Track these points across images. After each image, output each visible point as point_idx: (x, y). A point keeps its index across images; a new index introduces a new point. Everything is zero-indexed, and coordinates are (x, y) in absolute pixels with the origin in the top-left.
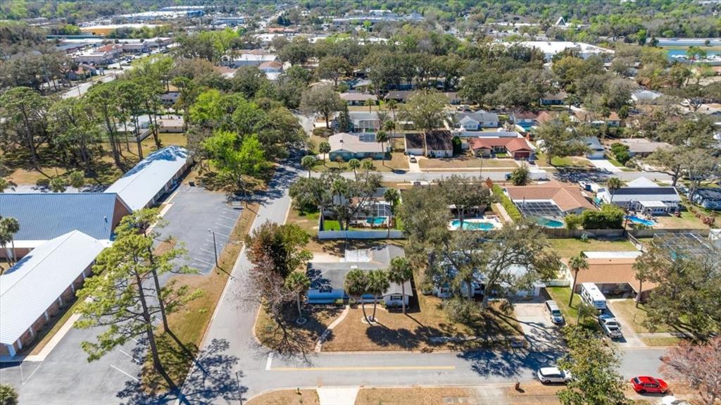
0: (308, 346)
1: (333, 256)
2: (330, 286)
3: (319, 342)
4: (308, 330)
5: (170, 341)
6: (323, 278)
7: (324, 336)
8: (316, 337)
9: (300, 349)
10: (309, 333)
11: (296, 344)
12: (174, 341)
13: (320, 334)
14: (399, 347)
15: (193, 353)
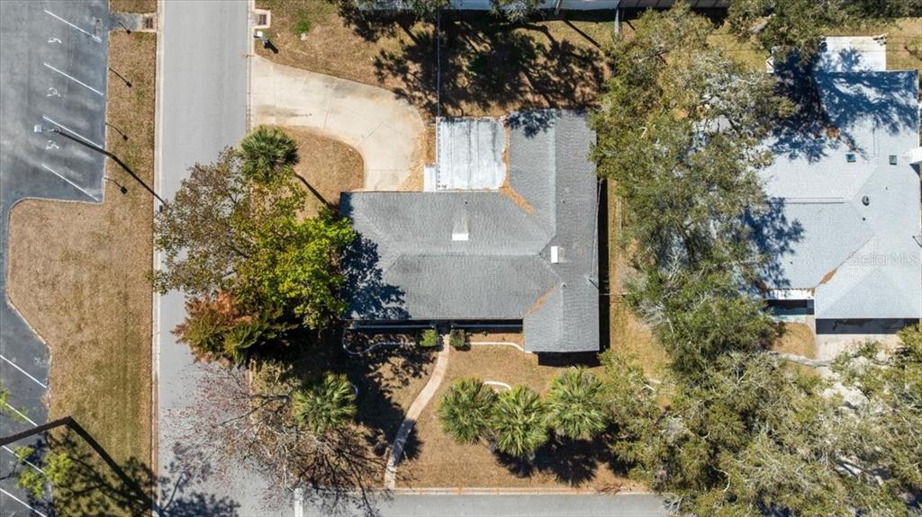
0: (370, 471)
1: (403, 102)
2: (404, 307)
3: (391, 461)
4: (365, 425)
5: (90, 455)
6: (384, 282)
7: (401, 440)
8: (384, 447)
9: (353, 479)
10: (369, 433)
11: (344, 465)
12: (97, 455)
13: (391, 438)
14: (554, 477)
15: (146, 490)
